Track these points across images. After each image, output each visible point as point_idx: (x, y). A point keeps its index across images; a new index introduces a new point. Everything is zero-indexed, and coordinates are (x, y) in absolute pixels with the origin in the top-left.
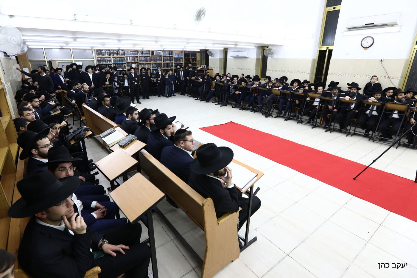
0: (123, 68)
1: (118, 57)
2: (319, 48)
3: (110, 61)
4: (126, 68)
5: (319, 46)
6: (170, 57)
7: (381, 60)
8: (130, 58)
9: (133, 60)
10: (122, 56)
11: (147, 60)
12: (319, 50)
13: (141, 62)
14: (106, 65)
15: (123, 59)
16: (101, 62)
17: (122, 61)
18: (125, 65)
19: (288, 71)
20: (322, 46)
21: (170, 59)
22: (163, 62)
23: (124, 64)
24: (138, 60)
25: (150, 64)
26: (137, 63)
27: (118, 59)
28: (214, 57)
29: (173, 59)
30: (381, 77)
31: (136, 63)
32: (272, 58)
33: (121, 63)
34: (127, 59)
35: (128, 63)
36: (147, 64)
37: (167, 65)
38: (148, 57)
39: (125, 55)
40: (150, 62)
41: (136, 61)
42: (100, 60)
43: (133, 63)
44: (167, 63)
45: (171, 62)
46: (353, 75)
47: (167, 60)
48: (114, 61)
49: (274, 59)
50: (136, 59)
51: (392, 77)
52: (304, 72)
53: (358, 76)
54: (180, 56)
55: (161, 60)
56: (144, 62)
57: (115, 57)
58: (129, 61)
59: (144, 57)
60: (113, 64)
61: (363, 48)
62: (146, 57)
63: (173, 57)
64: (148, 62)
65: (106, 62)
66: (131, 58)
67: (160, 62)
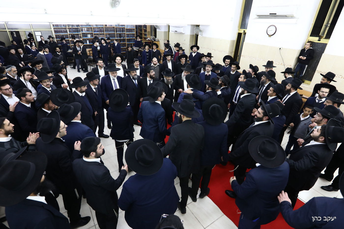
0: (79, 38)
1: (73, 28)
2: (238, 30)
3: (66, 32)
4: (81, 38)
5: (238, 28)
6: (122, 28)
7: (280, 49)
8: (84, 29)
9: (87, 31)
10: (77, 28)
11: (101, 31)
12: (238, 32)
13: (95, 33)
14: (63, 35)
15: (78, 30)
16: (58, 33)
17: (77, 31)
18: (80, 36)
19: (213, 50)
20: (240, 28)
21: (122, 30)
22: (116, 33)
23: (79, 34)
24: (92, 31)
25: (104, 35)
26: (92, 33)
27: (74, 30)
28: (160, 30)
29: (125, 30)
30: (279, 64)
31: (90, 34)
32: (202, 36)
33: (76, 33)
34: (82, 30)
35: (83, 34)
36: (101, 34)
37: (120, 36)
38: (102, 28)
39: (79, 26)
40: (104, 32)
41: (91, 32)
42: (57, 31)
43: (88, 34)
44: (120, 34)
45: (124, 33)
46: (259, 59)
47: (120, 31)
48: (70, 32)
49: (203, 36)
50: (90, 30)
51: (286, 65)
52: (224, 52)
53: (262, 60)
54: (132, 27)
55: (114, 31)
56: (99, 33)
57: (71, 28)
58: (84, 32)
59: (98, 28)
60: (69, 34)
61: (268, 36)
62: (100, 28)
63: (126, 28)
64: (102, 33)
65: (63, 33)
66: (86, 29)
67: (113, 33)
